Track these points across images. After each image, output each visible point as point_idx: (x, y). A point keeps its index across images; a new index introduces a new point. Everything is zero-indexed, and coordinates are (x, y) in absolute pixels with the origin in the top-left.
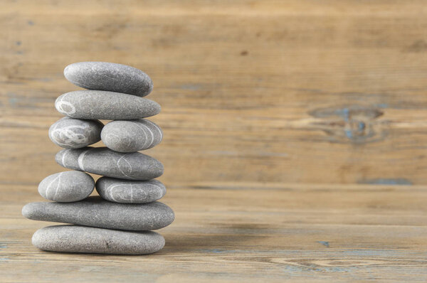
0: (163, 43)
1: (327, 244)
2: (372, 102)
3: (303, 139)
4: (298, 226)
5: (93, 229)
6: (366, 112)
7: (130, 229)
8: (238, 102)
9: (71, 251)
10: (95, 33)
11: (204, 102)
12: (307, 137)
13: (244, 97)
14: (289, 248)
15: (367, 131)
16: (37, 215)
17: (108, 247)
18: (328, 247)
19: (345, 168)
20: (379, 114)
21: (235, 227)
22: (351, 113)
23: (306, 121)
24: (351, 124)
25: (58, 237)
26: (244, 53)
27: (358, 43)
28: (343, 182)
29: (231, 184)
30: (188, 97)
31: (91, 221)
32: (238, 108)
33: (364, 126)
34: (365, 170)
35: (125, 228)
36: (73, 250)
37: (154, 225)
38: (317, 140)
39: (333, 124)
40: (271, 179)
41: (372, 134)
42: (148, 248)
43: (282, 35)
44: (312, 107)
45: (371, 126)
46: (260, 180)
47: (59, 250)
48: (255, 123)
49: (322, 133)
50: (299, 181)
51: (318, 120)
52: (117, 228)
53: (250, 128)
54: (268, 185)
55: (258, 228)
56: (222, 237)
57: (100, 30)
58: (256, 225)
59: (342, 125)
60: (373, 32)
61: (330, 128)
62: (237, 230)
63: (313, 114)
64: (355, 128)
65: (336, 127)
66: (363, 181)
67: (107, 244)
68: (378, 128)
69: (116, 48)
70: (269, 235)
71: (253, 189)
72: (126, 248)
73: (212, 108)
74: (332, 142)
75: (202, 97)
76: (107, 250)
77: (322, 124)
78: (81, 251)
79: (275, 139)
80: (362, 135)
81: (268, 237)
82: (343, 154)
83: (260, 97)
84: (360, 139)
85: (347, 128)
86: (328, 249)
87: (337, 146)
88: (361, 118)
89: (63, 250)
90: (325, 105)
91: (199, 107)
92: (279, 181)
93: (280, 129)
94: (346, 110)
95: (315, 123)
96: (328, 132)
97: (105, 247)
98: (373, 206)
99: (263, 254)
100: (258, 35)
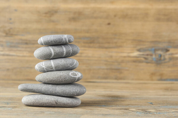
0: (74, 19)
1: (151, 103)
2: (164, 45)
3: (134, 61)
4: (137, 96)
5: (49, 96)
6: (162, 50)
7: (66, 96)
8: (106, 45)
9: (40, 105)
10: (44, 15)
11: (92, 45)
12: (136, 61)
13: (109, 43)
14: (135, 105)
15: (162, 58)
16: (24, 89)
17: (56, 104)
18: (153, 104)
19: (153, 74)
20: (167, 50)
21: (109, 96)
22: (155, 50)
23: (136, 54)
24: (156, 55)
25: (34, 99)
26: (109, 24)
27: (158, 20)
28: (152, 80)
29: (104, 81)
30: (84, 43)
31: (49, 92)
32: (106, 48)
33: (161, 56)
34: (161, 75)
35: (64, 95)
36: (41, 105)
37: (76, 94)
38: (141, 62)
39: (147, 55)
40: (121, 79)
41: (165, 59)
42: (74, 104)
43: (125, 16)
44: (139, 47)
45: (164, 56)
46: (116, 79)
47: (34, 105)
48: (114, 54)
49: (143, 59)
50: (133, 79)
51: (141, 53)
52: (60, 95)
53: (111, 57)
54: (120, 81)
55: (120, 97)
56: (105, 100)
57: (46, 13)
58: (119, 96)
59: (151, 55)
60: (165, 15)
61: (146, 57)
62: (111, 98)
63: (139, 50)
64: (157, 57)
65: (149, 57)
66: (161, 80)
67: (56, 102)
68: (167, 57)
69: (53, 22)
70: (126, 100)
71: (113, 83)
72: (64, 104)
73: (95, 48)
74: (147, 63)
75: (91, 43)
76: (56, 105)
77: (143, 55)
78: (44, 106)
79: (122, 62)
80: (160, 60)
81: (125, 101)
82: (152, 68)
83: (116, 43)
84: (159, 61)
85: (154, 56)
86: (153, 105)
87: (149, 64)
88: (160, 52)
89: (36, 105)
90: (144, 47)
91: (89, 47)
92: (124, 79)
93: (125, 57)
94: (153, 49)
95: (140, 55)
96: (146, 59)
97: (55, 103)
98: (167, 89)
99: (125, 107)
100: (115, 16)
